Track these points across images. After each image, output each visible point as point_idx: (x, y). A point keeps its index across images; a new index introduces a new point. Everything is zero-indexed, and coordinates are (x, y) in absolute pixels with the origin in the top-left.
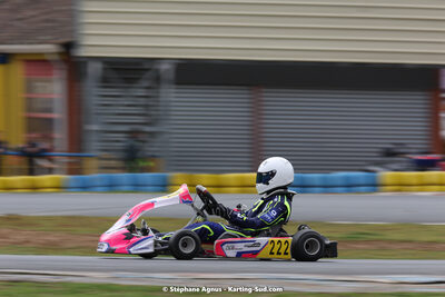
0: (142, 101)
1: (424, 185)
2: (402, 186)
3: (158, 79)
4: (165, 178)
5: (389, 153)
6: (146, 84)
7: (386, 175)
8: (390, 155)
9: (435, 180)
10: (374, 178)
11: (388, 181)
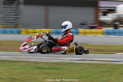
0: (15, 9)
1: (91, 33)
2: (85, 33)
3: (19, 3)
4: (20, 30)
5: (83, 24)
6: (16, 4)
7: (81, 30)
8: (83, 25)
9: (95, 32)
10: (77, 31)
11: (81, 32)
